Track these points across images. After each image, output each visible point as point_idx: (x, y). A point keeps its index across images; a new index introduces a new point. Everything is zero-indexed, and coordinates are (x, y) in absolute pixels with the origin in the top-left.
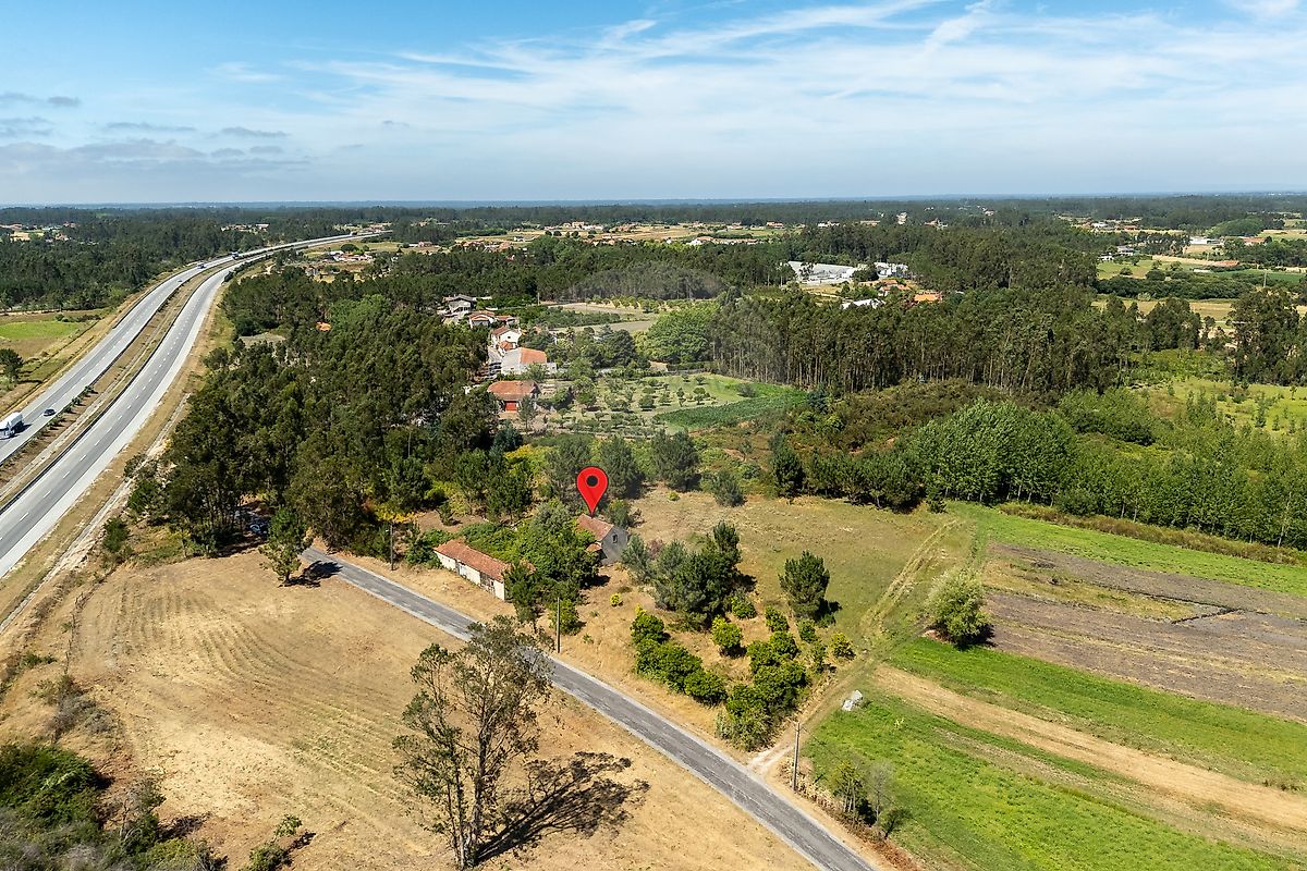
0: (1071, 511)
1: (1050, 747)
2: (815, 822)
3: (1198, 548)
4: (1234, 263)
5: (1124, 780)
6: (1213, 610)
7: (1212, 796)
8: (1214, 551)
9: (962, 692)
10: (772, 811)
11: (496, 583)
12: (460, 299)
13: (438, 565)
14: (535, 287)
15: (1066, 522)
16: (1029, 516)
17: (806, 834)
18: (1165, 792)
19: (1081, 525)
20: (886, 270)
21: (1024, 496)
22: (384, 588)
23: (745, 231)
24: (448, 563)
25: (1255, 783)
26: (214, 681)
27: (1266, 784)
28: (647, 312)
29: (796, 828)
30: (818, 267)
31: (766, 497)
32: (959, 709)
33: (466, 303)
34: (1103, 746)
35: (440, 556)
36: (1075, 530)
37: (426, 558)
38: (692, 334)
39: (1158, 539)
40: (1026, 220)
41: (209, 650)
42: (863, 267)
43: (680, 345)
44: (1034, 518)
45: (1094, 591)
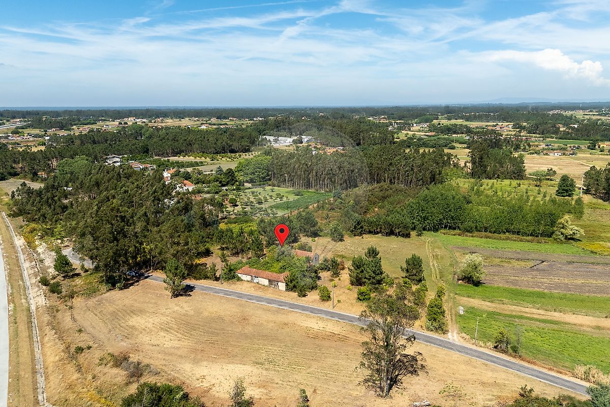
0: (468, 231)
1: (535, 316)
2: (493, 355)
3: (515, 241)
4: (433, 134)
5: (566, 323)
6: (538, 262)
7: (594, 324)
8: (521, 241)
9: (492, 302)
10: (477, 354)
11: (279, 283)
12: (114, 157)
13: (239, 279)
14: (148, 150)
15: (467, 236)
16: (452, 235)
17: (495, 359)
18: (581, 325)
19: (472, 236)
20: (305, 139)
21: (446, 227)
22: (226, 293)
23: (219, 121)
24: (244, 277)
25: (603, 318)
26: (186, 344)
27: (606, 317)
28: (213, 160)
29: (491, 358)
30: (280, 138)
31: (350, 236)
32: (494, 308)
33: (118, 159)
34: (549, 313)
35: (239, 275)
36: (471, 238)
37: (234, 277)
38: (260, 169)
39: (500, 239)
40: (343, 117)
41: (168, 331)
42: (295, 138)
43: (254, 174)
44: (454, 235)
45: (499, 260)
